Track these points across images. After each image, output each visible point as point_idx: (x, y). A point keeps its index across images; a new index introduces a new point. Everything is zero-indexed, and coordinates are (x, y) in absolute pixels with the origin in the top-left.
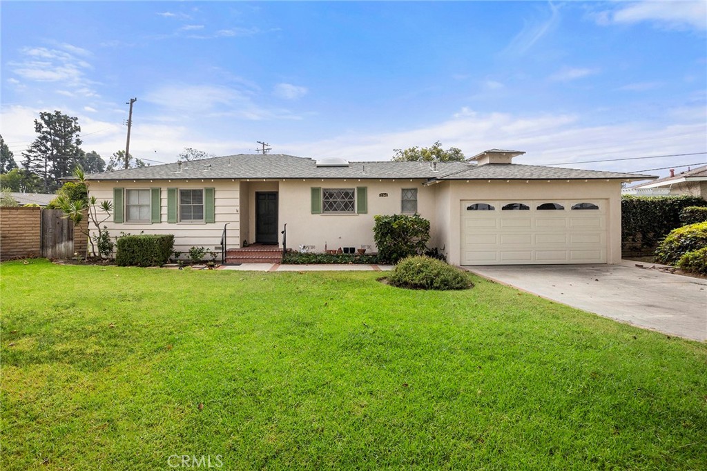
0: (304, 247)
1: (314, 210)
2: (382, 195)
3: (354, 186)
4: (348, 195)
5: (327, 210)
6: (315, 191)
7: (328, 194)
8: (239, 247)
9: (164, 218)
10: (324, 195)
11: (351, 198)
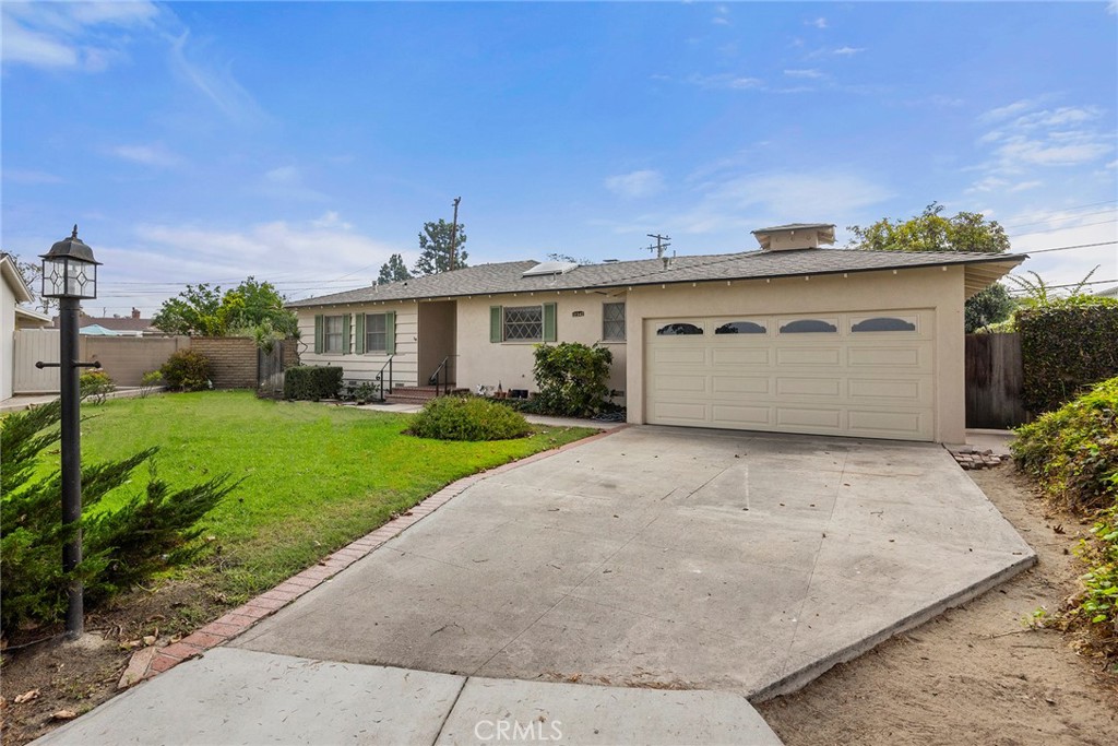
0: (483, 388)
1: (493, 339)
2: (576, 314)
3: (540, 303)
4: (535, 316)
5: (511, 337)
6: (494, 311)
7: (512, 315)
8: (416, 385)
9: (353, 349)
10: (507, 316)
11: (538, 320)
